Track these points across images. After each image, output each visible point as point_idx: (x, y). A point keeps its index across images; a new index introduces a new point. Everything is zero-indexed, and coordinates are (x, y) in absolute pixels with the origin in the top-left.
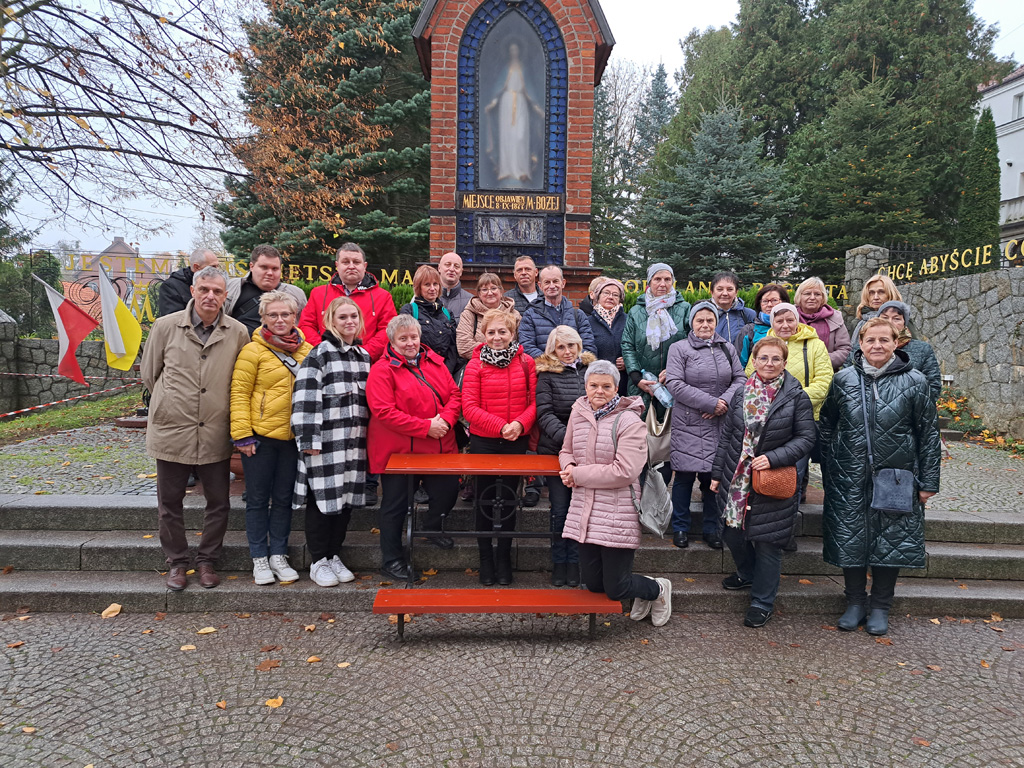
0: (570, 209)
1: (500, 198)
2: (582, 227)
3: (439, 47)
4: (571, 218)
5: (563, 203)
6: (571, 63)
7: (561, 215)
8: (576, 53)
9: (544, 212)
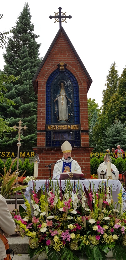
0: (82, 129)
1: (59, 126)
2: (86, 134)
3: (40, 84)
4: (82, 131)
5: (80, 127)
6: (80, 87)
7: (79, 131)
8: (81, 84)
9: (74, 130)
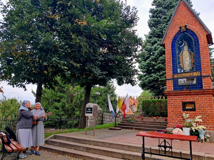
0: (203, 74)
1: (183, 74)
2: (208, 79)
3: (166, 45)
4: (204, 77)
6: (200, 40)
7: (201, 76)
9: (196, 76)
